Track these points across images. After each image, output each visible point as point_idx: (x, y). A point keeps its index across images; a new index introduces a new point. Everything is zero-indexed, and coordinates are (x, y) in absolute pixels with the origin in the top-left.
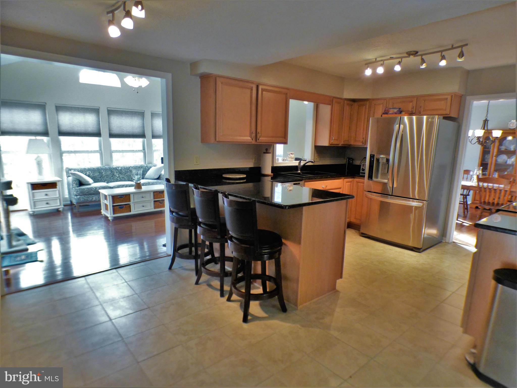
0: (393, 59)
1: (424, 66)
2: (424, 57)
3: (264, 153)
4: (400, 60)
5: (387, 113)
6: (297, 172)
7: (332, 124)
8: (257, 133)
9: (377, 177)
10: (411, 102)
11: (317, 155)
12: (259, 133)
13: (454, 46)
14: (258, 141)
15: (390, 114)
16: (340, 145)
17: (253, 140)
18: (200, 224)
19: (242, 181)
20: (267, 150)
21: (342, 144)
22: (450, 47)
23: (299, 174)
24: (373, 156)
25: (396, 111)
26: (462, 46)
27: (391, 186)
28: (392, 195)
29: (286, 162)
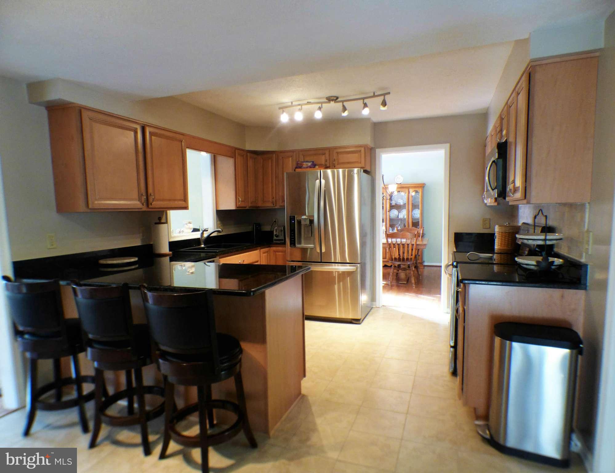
0: (310, 104)
1: (345, 114)
2: (345, 103)
3: (156, 223)
4: (320, 105)
5: (300, 168)
6: (199, 247)
7: (237, 181)
8: (149, 195)
9: (300, 243)
10: (324, 155)
11: (219, 222)
12: (152, 195)
13: (376, 94)
14: (150, 206)
15: (304, 168)
16: (247, 208)
17: (143, 205)
18: (90, 343)
19: (133, 267)
20: (160, 219)
21: (249, 206)
22: (372, 94)
23: (203, 248)
24: (293, 217)
25: (310, 164)
26: (384, 95)
27: (318, 251)
28: (321, 262)
29: (184, 234)
